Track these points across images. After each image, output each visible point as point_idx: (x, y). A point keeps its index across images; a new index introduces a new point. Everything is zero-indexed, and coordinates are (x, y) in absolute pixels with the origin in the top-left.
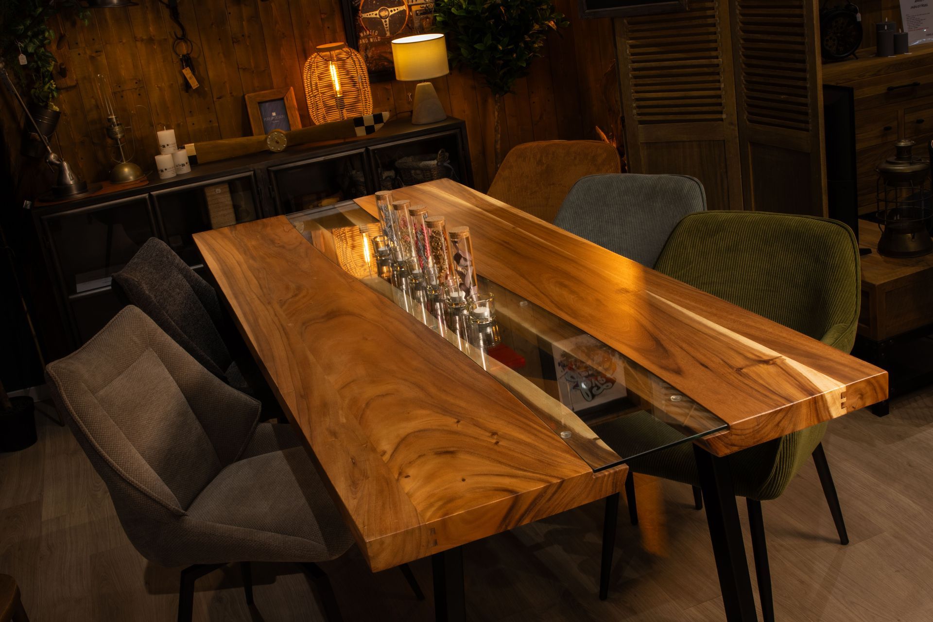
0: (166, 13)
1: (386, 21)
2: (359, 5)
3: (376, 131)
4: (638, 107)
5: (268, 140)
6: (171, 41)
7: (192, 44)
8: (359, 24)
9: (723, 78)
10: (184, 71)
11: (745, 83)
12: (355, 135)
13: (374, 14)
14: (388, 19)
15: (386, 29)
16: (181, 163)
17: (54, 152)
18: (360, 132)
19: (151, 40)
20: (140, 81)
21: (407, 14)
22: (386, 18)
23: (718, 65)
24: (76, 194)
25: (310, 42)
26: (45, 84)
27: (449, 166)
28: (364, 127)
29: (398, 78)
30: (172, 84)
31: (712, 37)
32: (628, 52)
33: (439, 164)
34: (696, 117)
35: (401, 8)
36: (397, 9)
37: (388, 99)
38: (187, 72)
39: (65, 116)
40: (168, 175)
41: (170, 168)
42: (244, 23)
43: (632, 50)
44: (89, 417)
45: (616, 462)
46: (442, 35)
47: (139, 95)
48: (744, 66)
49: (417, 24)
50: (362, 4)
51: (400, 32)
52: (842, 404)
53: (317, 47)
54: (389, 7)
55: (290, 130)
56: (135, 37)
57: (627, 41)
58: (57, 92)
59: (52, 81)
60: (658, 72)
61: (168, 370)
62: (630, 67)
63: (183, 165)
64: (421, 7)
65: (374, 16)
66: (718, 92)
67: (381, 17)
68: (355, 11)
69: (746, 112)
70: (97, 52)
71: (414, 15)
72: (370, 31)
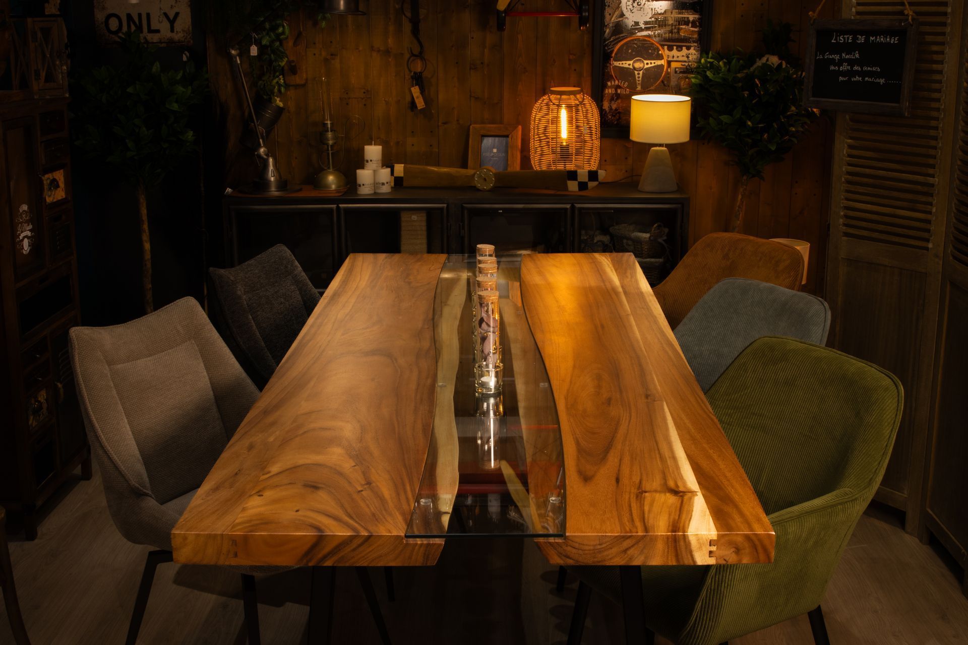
0: (407, 27)
1: (639, 74)
2: (613, 51)
3: (589, 188)
4: (846, 216)
5: (476, 176)
6: (407, 56)
7: (426, 63)
8: (608, 72)
9: (935, 201)
10: (412, 89)
11: (955, 211)
12: (566, 188)
13: (627, 64)
14: (642, 71)
15: (638, 82)
16: (382, 181)
17: (265, 146)
18: (573, 186)
19: (387, 52)
20: (368, 91)
21: (665, 70)
22: (640, 71)
23: (932, 185)
24: (274, 192)
25: (552, 81)
26: (274, 77)
27: (663, 243)
28: (577, 182)
29: (631, 138)
30: (399, 100)
31: (932, 152)
32: (845, 153)
33: (652, 238)
34: (902, 240)
35: (659, 62)
36: (654, 63)
37: (626, 158)
38: (416, 91)
39: (289, 113)
40: (365, 191)
41: (368, 184)
42: (485, 50)
43: (850, 150)
44: (91, 383)
45: (435, 534)
46: (689, 98)
47: (365, 105)
48: (957, 192)
49: (673, 82)
50: (615, 50)
51: (652, 88)
52: (711, 552)
53: (552, 89)
54: (645, 59)
55: (507, 169)
56: (372, 47)
57: (846, 140)
58: (285, 88)
59: (281, 77)
60: (871, 181)
61: (205, 366)
62: (844, 169)
63: (383, 184)
64: (682, 65)
65: (626, 66)
66: (928, 217)
67: (635, 69)
68: (607, 57)
69: (951, 245)
70: (332, 55)
71: (672, 73)
72: (619, 82)
